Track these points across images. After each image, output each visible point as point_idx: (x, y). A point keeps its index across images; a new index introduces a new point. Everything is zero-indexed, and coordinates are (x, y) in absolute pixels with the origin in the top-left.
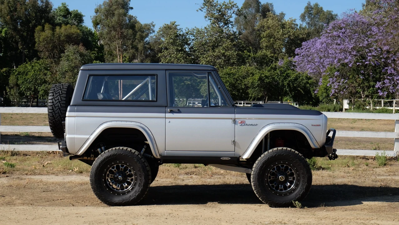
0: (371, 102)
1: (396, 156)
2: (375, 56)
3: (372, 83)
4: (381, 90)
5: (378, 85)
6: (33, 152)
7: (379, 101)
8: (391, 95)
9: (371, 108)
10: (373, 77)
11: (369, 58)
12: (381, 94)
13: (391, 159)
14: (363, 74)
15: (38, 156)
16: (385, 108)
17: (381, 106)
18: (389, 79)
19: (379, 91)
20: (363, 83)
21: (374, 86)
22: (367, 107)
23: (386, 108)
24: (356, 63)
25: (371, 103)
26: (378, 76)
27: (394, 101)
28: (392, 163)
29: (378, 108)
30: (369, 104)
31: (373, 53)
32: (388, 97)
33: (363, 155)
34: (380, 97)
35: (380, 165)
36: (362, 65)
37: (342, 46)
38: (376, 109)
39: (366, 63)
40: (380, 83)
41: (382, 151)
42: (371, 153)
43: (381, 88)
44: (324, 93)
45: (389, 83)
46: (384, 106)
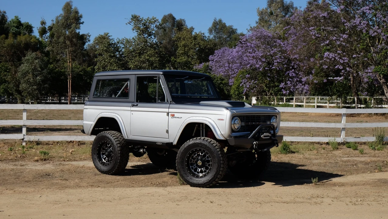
1: (343, 142)
2: (280, 62)
3: (277, 84)
4: (284, 89)
5: (282, 85)
6: (54, 142)
7: (281, 98)
8: (292, 93)
9: (275, 104)
10: (277, 79)
11: (275, 64)
12: (284, 92)
13: (339, 144)
14: (269, 77)
15: (59, 145)
17: (283, 102)
18: (290, 81)
19: (283, 90)
20: (269, 84)
21: (278, 86)
22: (272, 103)
23: (288, 103)
24: (264, 68)
25: (276, 99)
26: (281, 79)
27: (294, 98)
28: (341, 147)
29: (281, 103)
30: (274, 100)
31: (278, 61)
32: (289, 95)
33: (318, 141)
34: (282, 95)
35: (333, 149)
36: (269, 70)
37: (253, 54)
38: (279, 104)
39: (273, 68)
40: (283, 84)
41: (333, 138)
42: (325, 140)
43: (284, 87)
44: (237, 91)
45: (291, 84)
46: (286, 102)
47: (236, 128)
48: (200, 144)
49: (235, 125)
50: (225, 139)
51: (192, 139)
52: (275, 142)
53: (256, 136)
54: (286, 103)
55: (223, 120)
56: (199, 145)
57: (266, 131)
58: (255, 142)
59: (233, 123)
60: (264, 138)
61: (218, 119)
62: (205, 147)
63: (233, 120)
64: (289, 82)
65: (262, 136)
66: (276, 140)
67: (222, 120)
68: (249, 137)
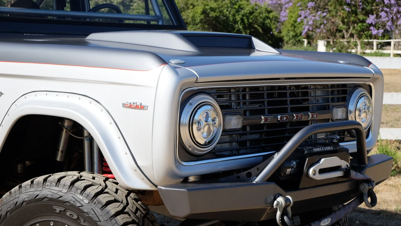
0: (359, 43)
3: (361, 17)
4: (375, 26)
5: (371, 19)
7: (369, 42)
8: (387, 34)
9: (359, 52)
10: (363, 9)
12: (374, 32)
14: (348, 5)
16: (378, 52)
17: (373, 49)
18: (386, 12)
19: (372, 28)
20: (348, 16)
21: (363, 21)
22: (353, 51)
23: (381, 51)
25: (359, 45)
26: (369, 8)
27: (393, 41)
29: (368, 51)
30: (356, 45)
32: (383, 36)
34: (371, 36)
38: (364, 53)
40: (374, 17)
43: (374, 23)
44: (291, 31)
45: (387, 17)
46: (377, 48)
47: (202, 141)
48: (58, 201)
49: (195, 127)
50: (153, 188)
51: (29, 182)
52: (365, 188)
53: (289, 170)
54: (377, 51)
55: (142, 107)
56: (55, 207)
57: (329, 148)
58: (280, 199)
59: (185, 119)
60: (319, 177)
61: (124, 105)
62: (75, 217)
63: (188, 110)
64: (383, 14)
65: (311, 171)
66: (369, 181)
67: (137, 107)
68: (258, 179)
